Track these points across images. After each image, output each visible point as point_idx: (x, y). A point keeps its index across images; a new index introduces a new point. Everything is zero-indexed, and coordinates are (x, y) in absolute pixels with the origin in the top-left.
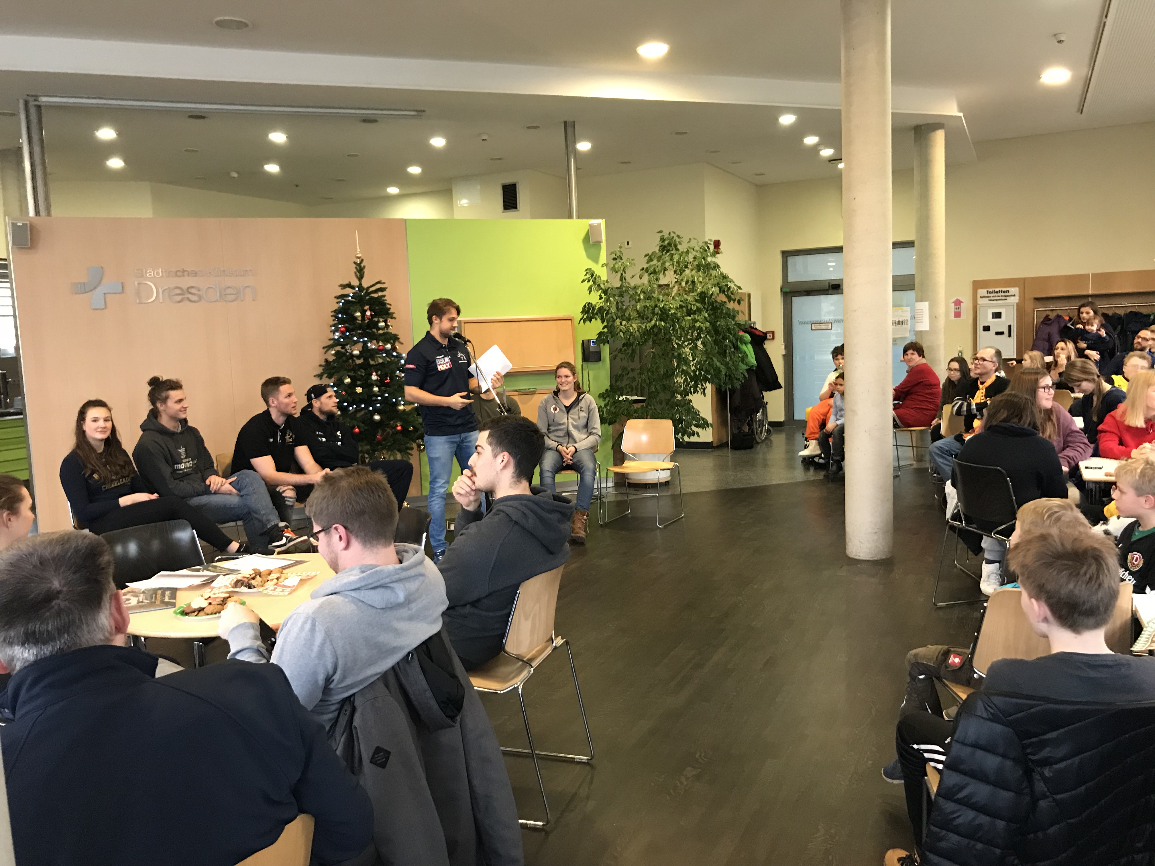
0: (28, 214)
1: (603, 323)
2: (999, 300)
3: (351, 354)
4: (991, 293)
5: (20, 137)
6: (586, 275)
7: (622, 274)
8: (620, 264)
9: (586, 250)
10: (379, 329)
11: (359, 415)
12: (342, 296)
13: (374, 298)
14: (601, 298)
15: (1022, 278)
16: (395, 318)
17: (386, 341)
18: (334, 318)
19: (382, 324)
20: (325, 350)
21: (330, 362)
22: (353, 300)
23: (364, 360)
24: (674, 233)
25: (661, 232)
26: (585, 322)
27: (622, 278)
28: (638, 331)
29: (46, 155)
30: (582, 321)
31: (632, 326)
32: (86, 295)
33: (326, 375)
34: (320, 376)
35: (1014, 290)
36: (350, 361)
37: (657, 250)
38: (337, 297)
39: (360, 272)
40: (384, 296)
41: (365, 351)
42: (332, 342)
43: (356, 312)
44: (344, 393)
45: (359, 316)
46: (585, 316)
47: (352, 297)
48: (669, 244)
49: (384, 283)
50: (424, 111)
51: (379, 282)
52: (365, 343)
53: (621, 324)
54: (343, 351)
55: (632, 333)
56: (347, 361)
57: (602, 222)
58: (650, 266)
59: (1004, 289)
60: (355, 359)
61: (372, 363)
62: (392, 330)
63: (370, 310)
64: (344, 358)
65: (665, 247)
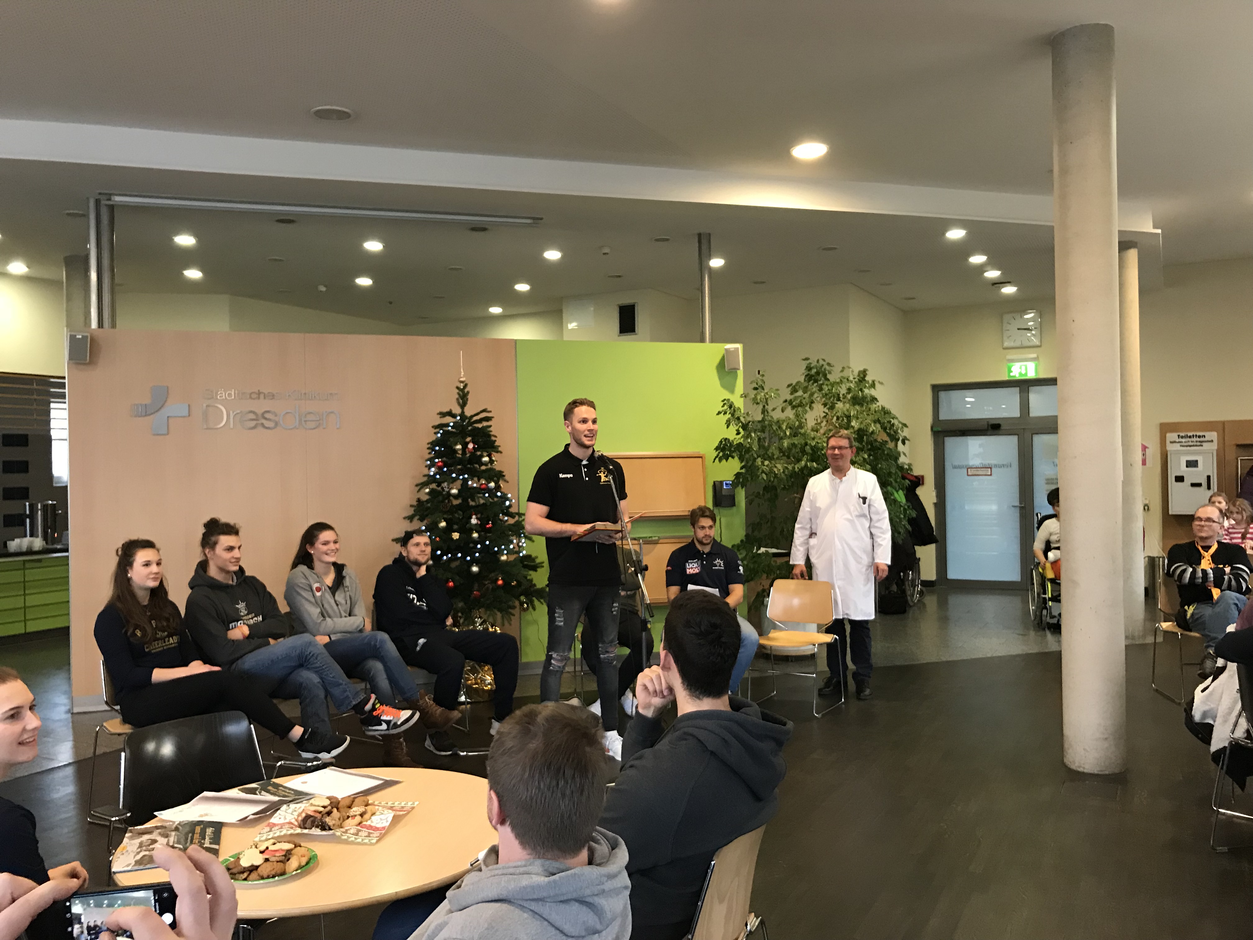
0: (90, 326)
1: (741, 463)
2: (1193, 446)
3: (449, 493)
4: (1182, 437)
5: (88, 241)
6: (723, 406)
7: (764, 406)
8: (763, 394)
9: (721, 378)
10: (482, 464)
11: (454, 565)
12: (440, 426)
13: (478, 428)
14: (738, 433)
15: (1221, 422)
16: (501, 452)
17: (489, 480)
18: (430, 451)
19: (486, 459)
20: (419, 487)
21: (423, 502)
22: (454, 430)
23: (463, 500)
24: (824, 360)
25: (807, 359)
26: (720, 461)
27: (764, 411)
28: (784, 472)
29: (115, 262)
30: (717, 459)
31: (776, 467)
32: (148, 417)
33: (417, 517)
34: (410, 518)
35: (1213, 435)
36: (447, 501)
37: (802, 379)
38: (435, 427)
39: (463, 397)
40: (490, 426)
41: (464, 489)
42: (425, 479)
43: (456, 444)
44: (438, 539)
45: (459, 449)
46: (721, 454)
47: (452, 427)
48: (818, 373)
49: (490, 412)
50: (541, 219)
51: (484, 411)
52: (465, 481)
53: (763, 463)
54: (439, 489)
55: (776, 475)
56: (443, 501)
57: (739, 346)
58: (796, 398)
59: (1198, 434)
60: (451, 498)
61: (472, 503)
62: (497, 466)
63: (473, 443)
64: (441, 498)
65: (812, 376)
